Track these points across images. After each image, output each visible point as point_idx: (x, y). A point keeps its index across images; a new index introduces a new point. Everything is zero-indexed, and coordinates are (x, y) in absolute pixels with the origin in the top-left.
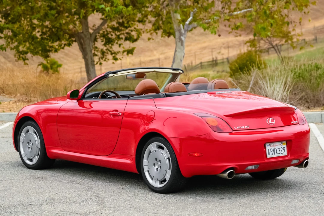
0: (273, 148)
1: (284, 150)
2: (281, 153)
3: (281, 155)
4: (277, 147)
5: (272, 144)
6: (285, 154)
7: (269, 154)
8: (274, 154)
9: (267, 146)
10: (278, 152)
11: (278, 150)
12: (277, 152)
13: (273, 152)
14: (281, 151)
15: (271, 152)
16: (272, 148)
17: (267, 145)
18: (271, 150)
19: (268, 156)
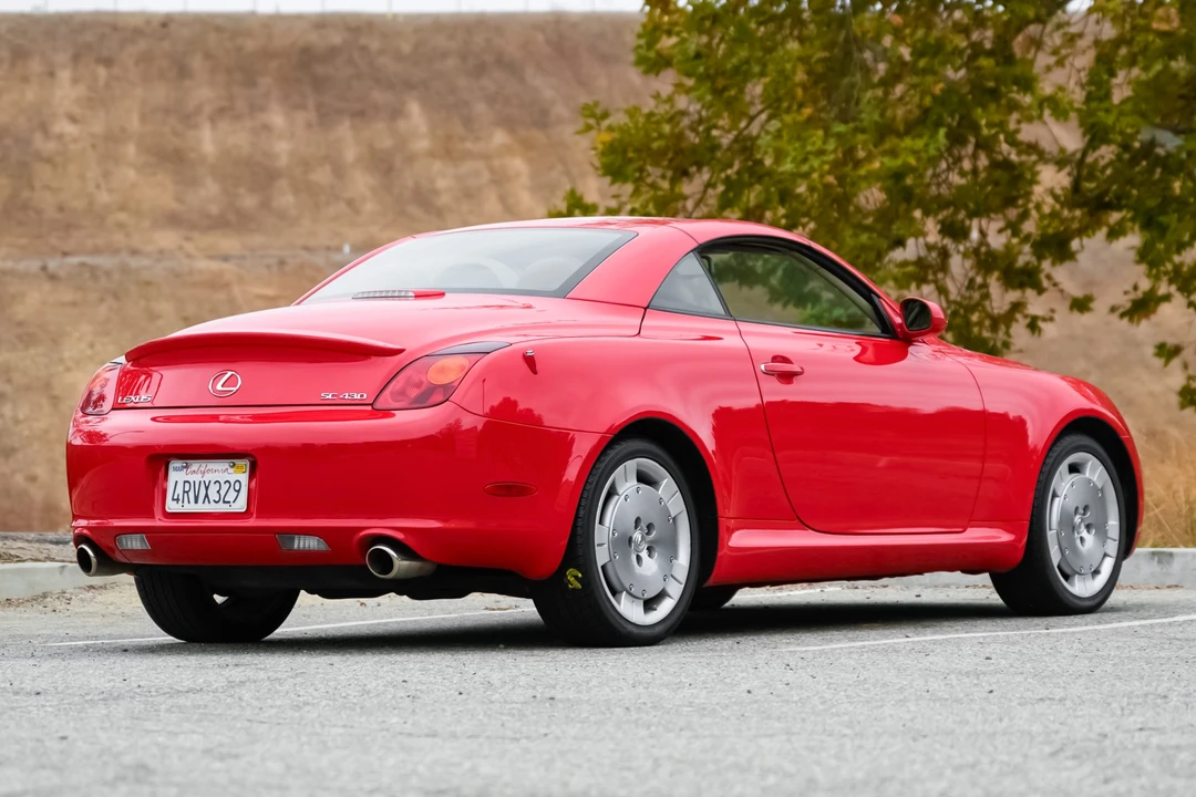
0: (197, 478)
1: (238, 491)
2: (224, 502)
3: (222, 508)
4: (208, 477)
5: (195, 465)
6: (240, 505)
7: (173, 499)
8: (196, 502)
9: (175, 469)
10: (213, 495)
11: (213, 489)
12: (207, 496)
13: (191, 494)
14: (223, 493)
15: (184, 492)
16: (191, 478)
17: (175, 464)
18: (187, 485)
19: (171, 507)
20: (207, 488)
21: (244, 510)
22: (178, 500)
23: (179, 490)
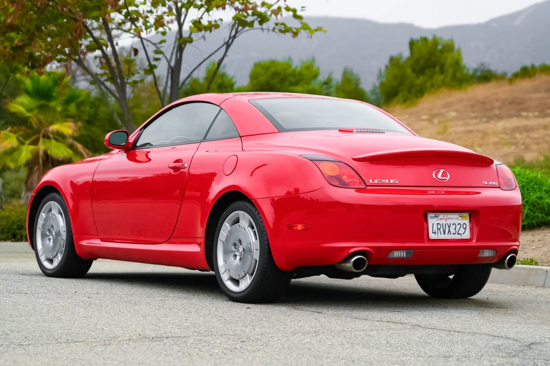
0: (443, 222)
1: (465, 229)
2: (458, 234)
3: (457, 237)
4: (449, 222)
5: (441, 216)
6: (467, 235)
7: (433, 233)
8: (444, 234)
9: (431, 217)
10: (452, 231)
11: (452, 228)
12: (449, 231)
13: (442, 230)
14: (457, 229)
15: (438, 229)
16: (441, 222)
17: (430, 215)
18: (439, 225)
19: (432, 236)
20: (449, 227)
21: (469, 238)
22: (435, 233)
23: (435, 228)
